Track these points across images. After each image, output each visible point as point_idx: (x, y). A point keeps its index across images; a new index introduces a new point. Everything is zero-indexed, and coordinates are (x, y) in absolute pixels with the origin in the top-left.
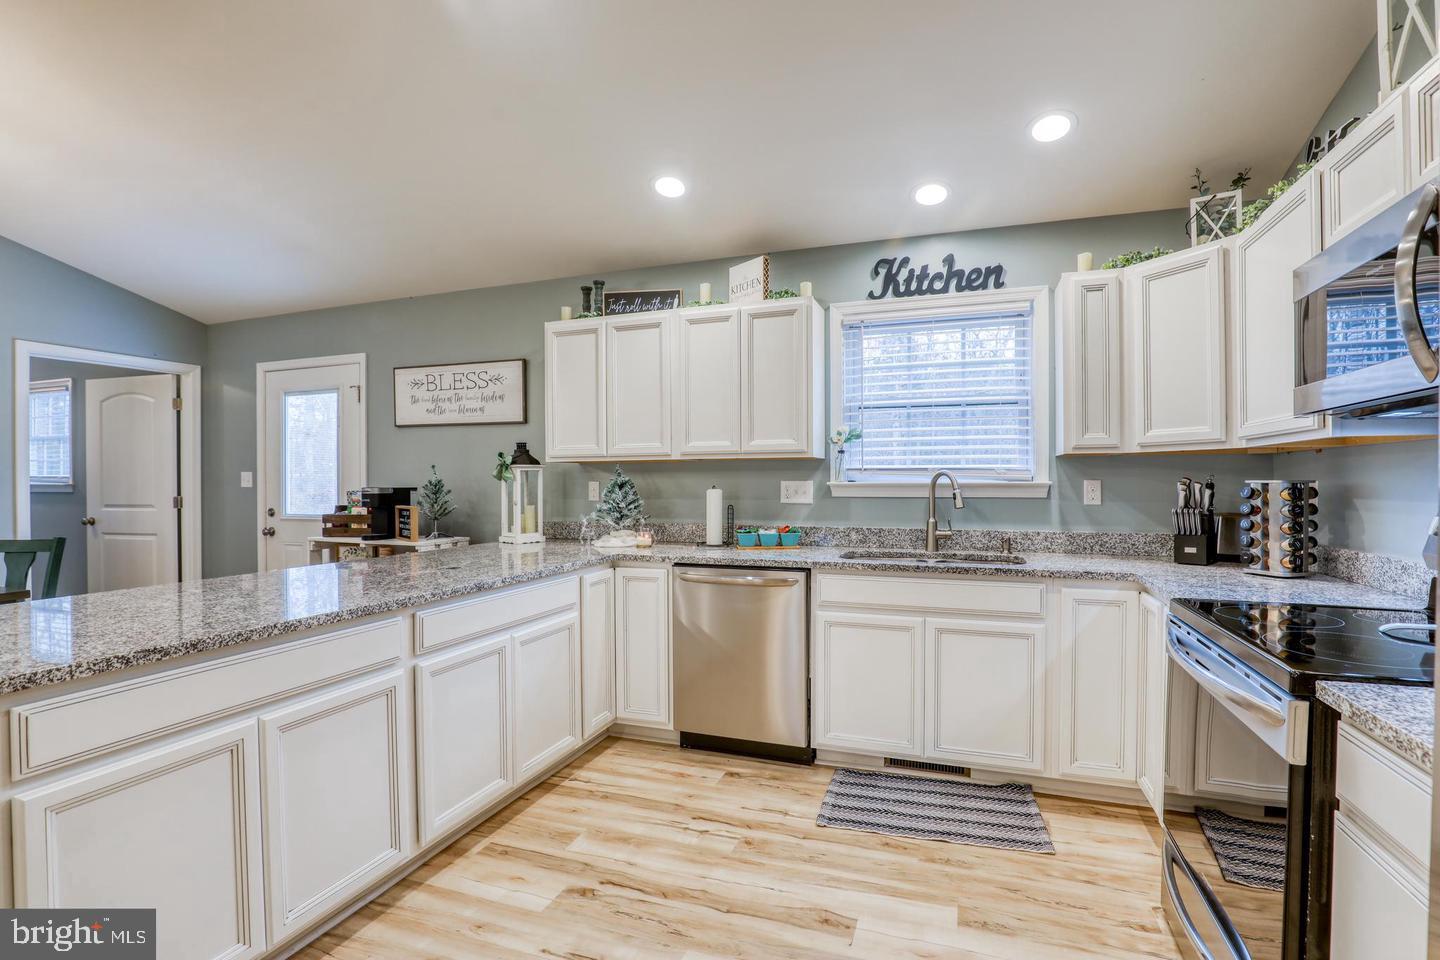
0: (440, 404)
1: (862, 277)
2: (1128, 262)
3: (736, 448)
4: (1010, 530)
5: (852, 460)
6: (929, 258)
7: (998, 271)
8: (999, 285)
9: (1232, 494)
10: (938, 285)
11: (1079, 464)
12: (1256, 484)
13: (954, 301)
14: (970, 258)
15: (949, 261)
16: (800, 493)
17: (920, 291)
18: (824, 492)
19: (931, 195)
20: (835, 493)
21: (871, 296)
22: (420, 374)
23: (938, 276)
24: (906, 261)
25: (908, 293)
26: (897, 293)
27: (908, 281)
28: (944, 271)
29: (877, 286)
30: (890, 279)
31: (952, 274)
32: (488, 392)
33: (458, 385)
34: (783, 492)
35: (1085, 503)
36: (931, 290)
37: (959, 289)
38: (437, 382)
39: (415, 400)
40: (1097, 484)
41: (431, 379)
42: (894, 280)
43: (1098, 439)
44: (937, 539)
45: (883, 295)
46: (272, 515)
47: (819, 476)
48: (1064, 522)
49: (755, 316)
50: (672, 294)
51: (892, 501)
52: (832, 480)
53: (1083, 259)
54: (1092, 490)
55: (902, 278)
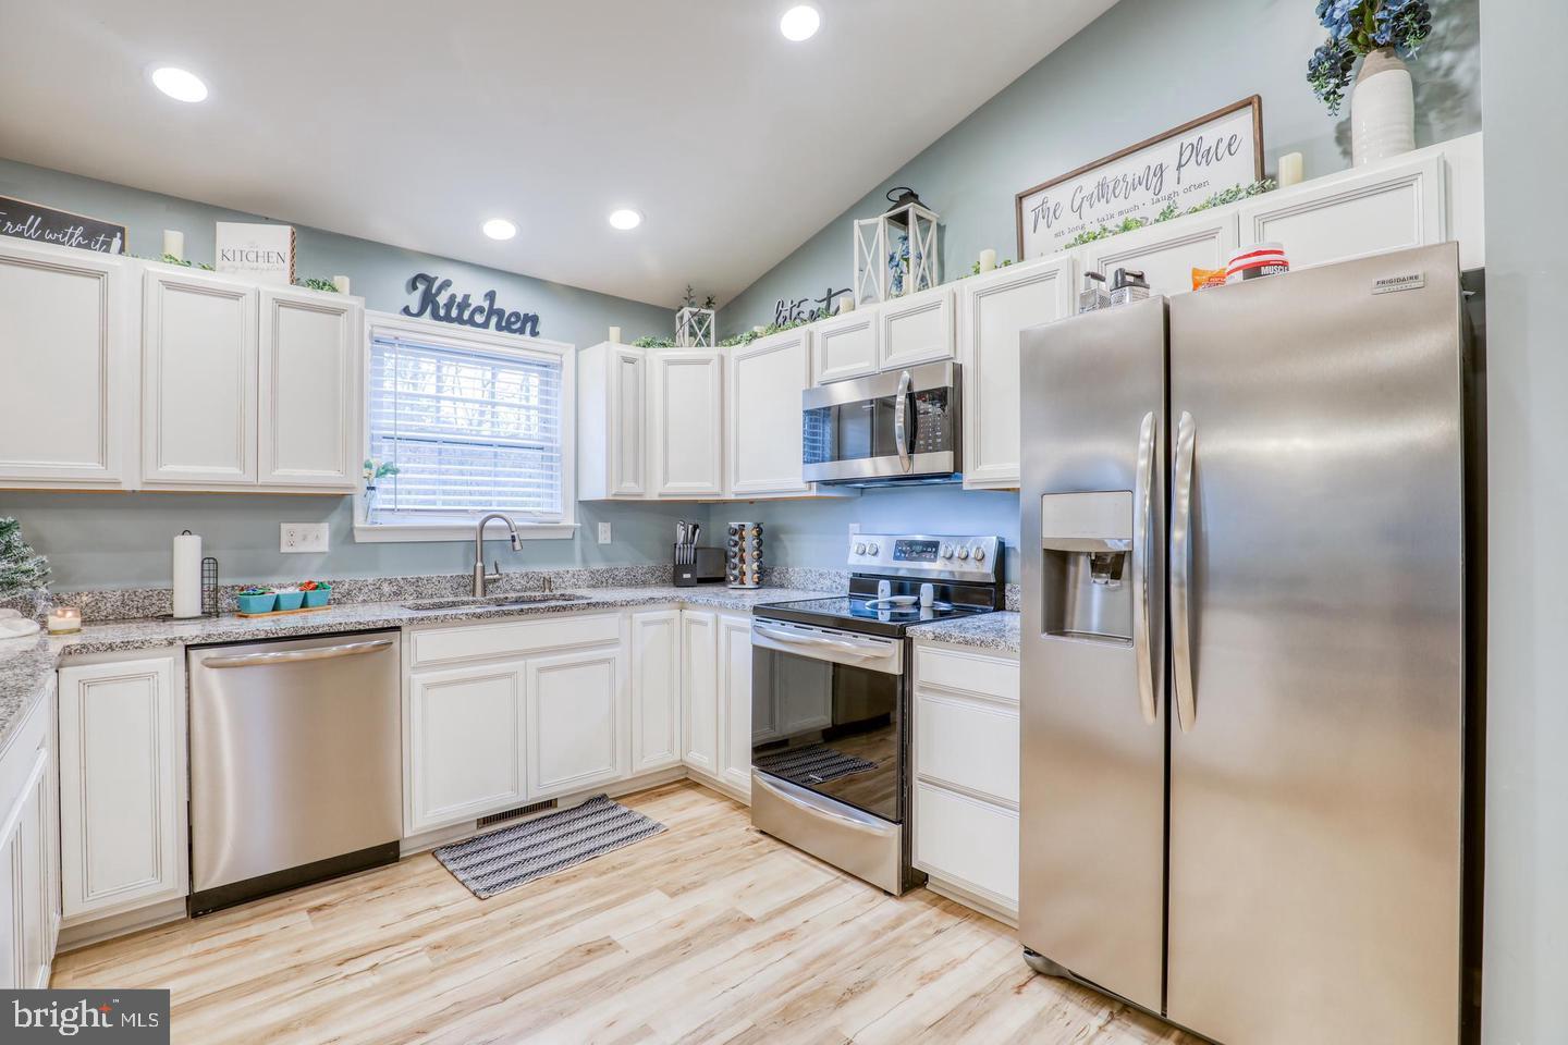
1: (396, 289)
2: (648, 345)
3: (249, 478)
4: (546, 570)
5: (380, 500)
6: (468, 286)
7: (534, 320)
8: (534, 333)
9: (717, 532)
10: (479, 319)
11: (595, 510)
12: (734, 525)
13: (491, 338)
14: (512, 300)
15: (491, 296)
16: (310, 539)
17: (460, 320)
18: (346, 536)
19: (499, 230)
20: (359, 538)
21: (406, 310)
23: (480, 310)
24: (447, 284)
25: (448, 318)
26: (436, 316)
27: (448, 306)
28: (486, 305)
29: (414, 300)
30: (428, 300)
31: (492, 312)
34: (284, 538)
35: (600, 542)
36: (471, 322)
37: (499, 327)
40: (608, 525)
42: (430, 300)
43: (630, 489)
44: (485, 584)
45: (420, 314)
47: (337, 517)
48: (585, 560)
49: (282, 303)
50: (113, 231)
51: (430, 546)
52: (359, 522)
53: (614, 331)
54: (604, 533)
55: (442, 299)
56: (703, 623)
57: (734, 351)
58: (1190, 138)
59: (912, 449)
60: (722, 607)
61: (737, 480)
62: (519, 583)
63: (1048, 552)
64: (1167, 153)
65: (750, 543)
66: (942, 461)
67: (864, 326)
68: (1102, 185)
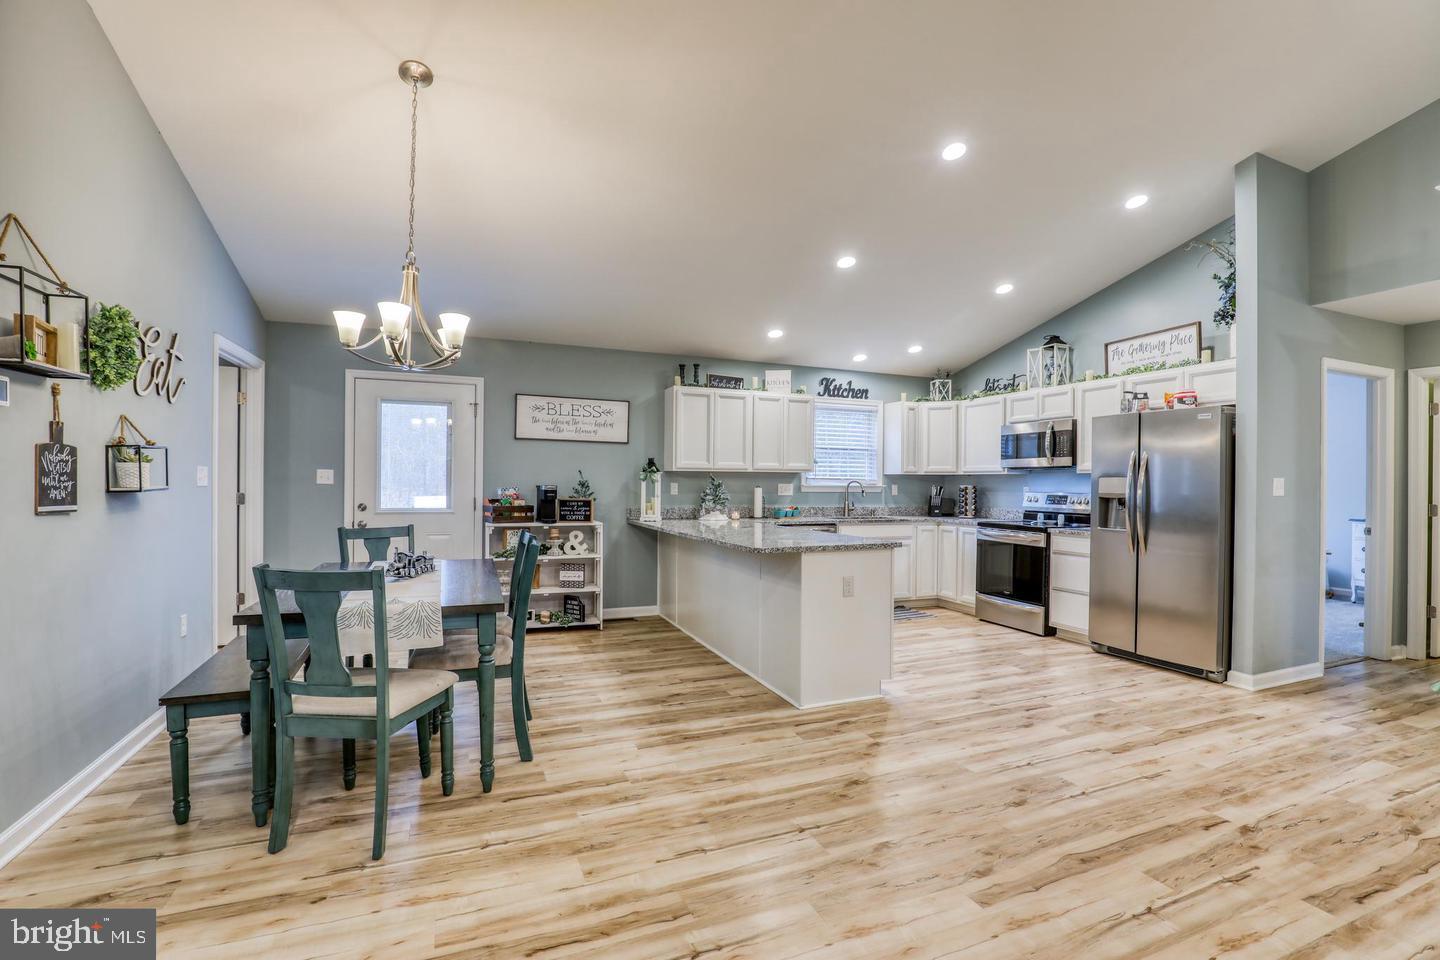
0: (559, 425)
1: (814, 384)
2: (918, 401)
4: (871, 506)
5: (811, 474)
6: (841, 380)
7: (866, 391)
8: (866, 398)
9: (951, 490)
10: (845, 394)
11: (891, 479)
12: (962, 487)
13: (849, 402)
14: (858, 384)
15: (850, 383)
16: (787, 490)
17: (838, 395)
18: (798, 489)
19: (860, 358)
20: (803, 490)
21: (819, 394)
22: (542, 402)
23: (846, 389)
24: (834, 380)
25: (834, 396)
26: (829, 395)
27: (834, 390)
28: (847, 387)
29: (821, 389)
30: (827, 389)
31: (850, 390)
32: (601, 420)
33: (576, 413)
34: (779, 490)
35: (894, 494)
36: (842, 396)
37: (853, 397)
38: (558, 408)
39: (535, 420)
40: (898, 486)
41: (551, 406)
42: (829, 389)
43: (911, 469)
44: (849, 511)
45: (824, 394)
46: (364, 509)
47: (795, 482)
48: (886, 503)
49: (790, 401)
50: (738, 381)
52: (803, 483)
53: (904, 395)
54: (895, 489)
55: (832, 388)
56: (951, 532)
57: (964, 403)
58: (1175, 332)
59: (1054, 455)
60: (961, 524)
61: (965, 465)
62: (860, 512)
63: (1100, 498)
64: (1166, 337)
65: (970, 496)
66: (1066, 461)
67: (1032, 398)
68: (1141, 345)
